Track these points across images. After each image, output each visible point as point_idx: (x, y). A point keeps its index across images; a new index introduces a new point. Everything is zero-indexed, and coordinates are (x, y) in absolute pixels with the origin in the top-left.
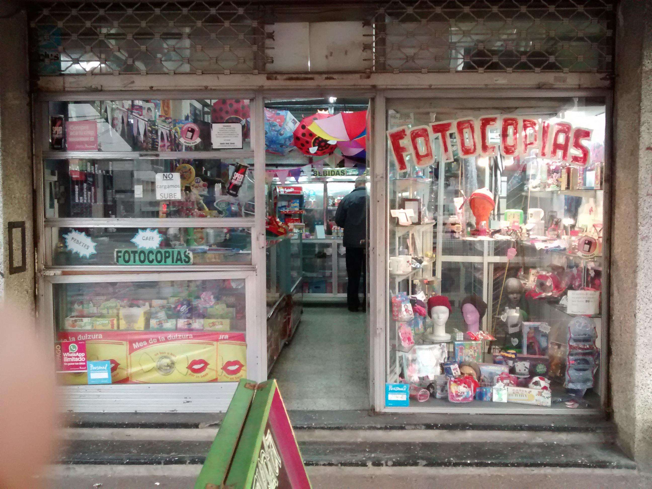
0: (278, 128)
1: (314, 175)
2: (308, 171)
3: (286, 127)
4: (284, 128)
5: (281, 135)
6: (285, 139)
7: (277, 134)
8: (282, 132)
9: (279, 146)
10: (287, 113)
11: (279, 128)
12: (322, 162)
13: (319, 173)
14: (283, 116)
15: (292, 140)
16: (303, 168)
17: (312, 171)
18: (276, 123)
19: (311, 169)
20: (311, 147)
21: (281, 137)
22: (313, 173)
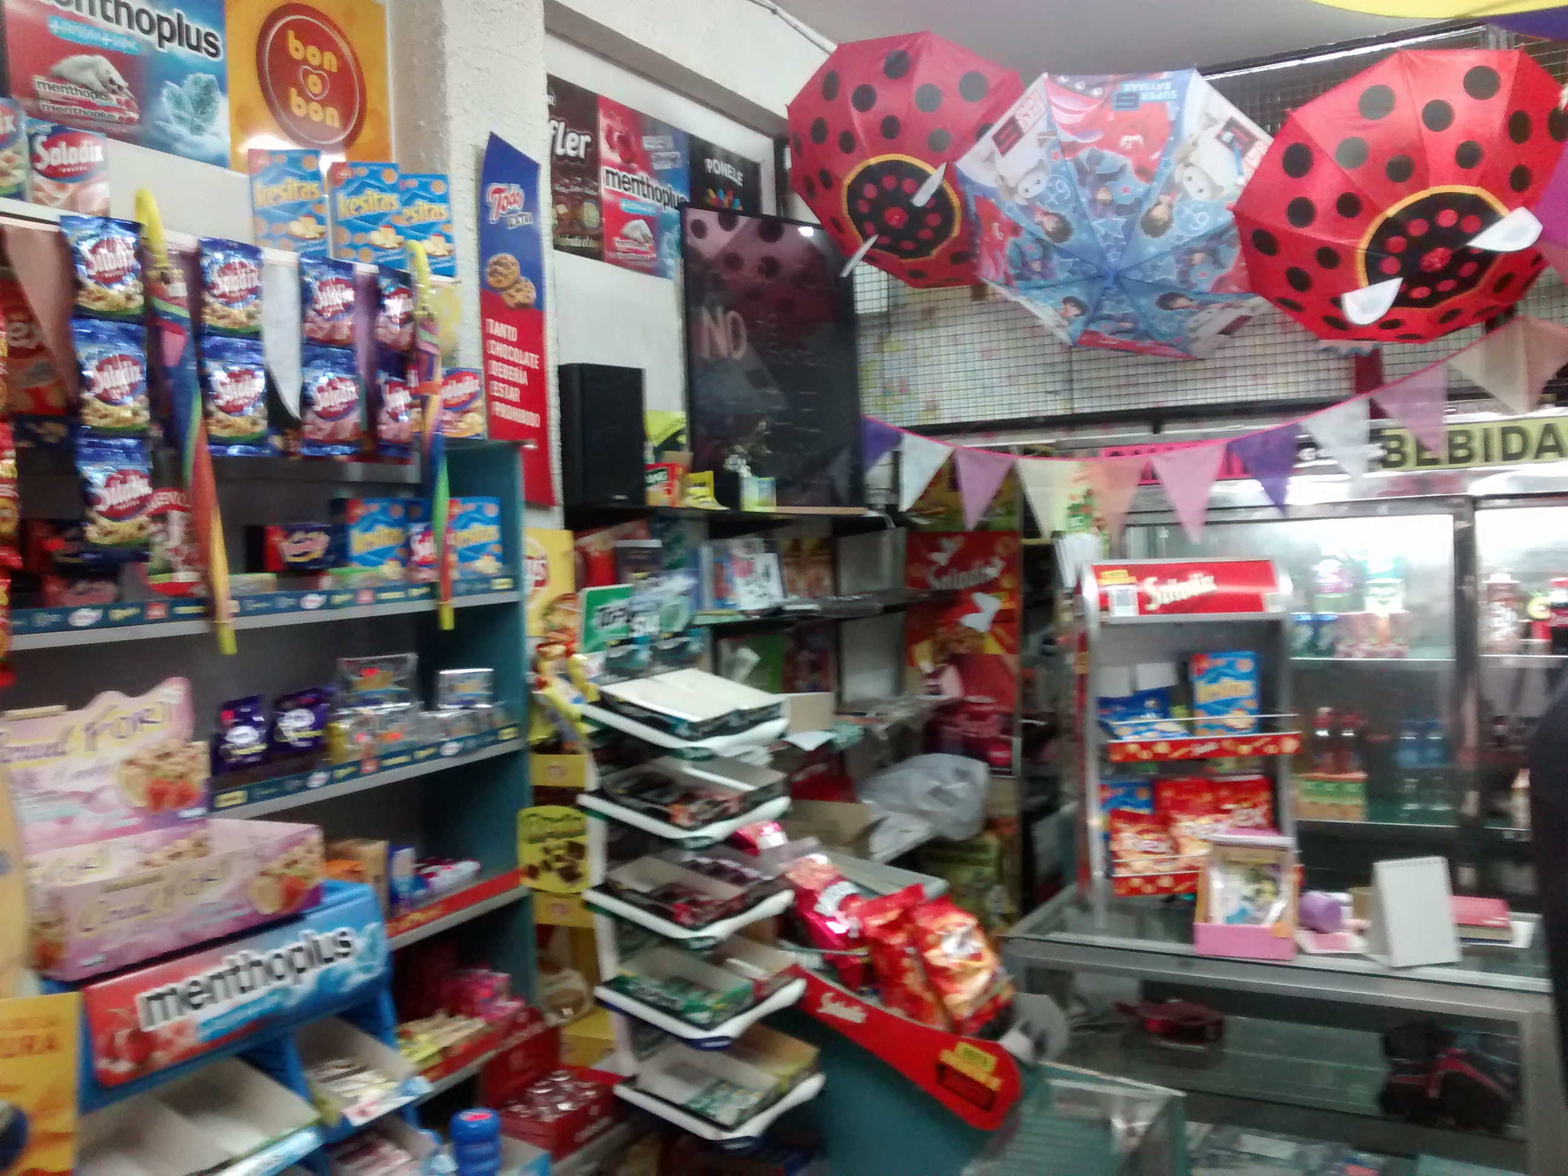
0: (1132, 186)
1: (1385, 463)
2: (1349, 441)
3: (1179, 174)
4: (1172, 187)
5: (1155, 228)
6: (1184, 254)
7: (1129, 230)
8: (1160, 213)
9: (1147, 302)
10: (1182, 90)
11: (1139, 187)
12: (1436, 379)
13: (1420, 448)
14: (1161, 105)
15: (1232, 256)
16: (1316, 425)
17: (1375, 436)
18: (1112, 159)
19: (1365, 424)
20: (1354, 286)
21: (1152, 246)
22: (1376, 451)
